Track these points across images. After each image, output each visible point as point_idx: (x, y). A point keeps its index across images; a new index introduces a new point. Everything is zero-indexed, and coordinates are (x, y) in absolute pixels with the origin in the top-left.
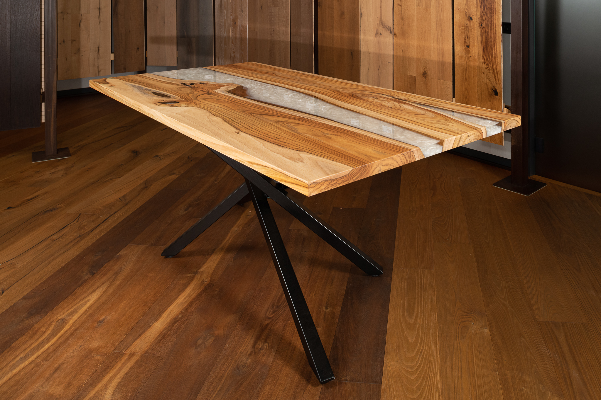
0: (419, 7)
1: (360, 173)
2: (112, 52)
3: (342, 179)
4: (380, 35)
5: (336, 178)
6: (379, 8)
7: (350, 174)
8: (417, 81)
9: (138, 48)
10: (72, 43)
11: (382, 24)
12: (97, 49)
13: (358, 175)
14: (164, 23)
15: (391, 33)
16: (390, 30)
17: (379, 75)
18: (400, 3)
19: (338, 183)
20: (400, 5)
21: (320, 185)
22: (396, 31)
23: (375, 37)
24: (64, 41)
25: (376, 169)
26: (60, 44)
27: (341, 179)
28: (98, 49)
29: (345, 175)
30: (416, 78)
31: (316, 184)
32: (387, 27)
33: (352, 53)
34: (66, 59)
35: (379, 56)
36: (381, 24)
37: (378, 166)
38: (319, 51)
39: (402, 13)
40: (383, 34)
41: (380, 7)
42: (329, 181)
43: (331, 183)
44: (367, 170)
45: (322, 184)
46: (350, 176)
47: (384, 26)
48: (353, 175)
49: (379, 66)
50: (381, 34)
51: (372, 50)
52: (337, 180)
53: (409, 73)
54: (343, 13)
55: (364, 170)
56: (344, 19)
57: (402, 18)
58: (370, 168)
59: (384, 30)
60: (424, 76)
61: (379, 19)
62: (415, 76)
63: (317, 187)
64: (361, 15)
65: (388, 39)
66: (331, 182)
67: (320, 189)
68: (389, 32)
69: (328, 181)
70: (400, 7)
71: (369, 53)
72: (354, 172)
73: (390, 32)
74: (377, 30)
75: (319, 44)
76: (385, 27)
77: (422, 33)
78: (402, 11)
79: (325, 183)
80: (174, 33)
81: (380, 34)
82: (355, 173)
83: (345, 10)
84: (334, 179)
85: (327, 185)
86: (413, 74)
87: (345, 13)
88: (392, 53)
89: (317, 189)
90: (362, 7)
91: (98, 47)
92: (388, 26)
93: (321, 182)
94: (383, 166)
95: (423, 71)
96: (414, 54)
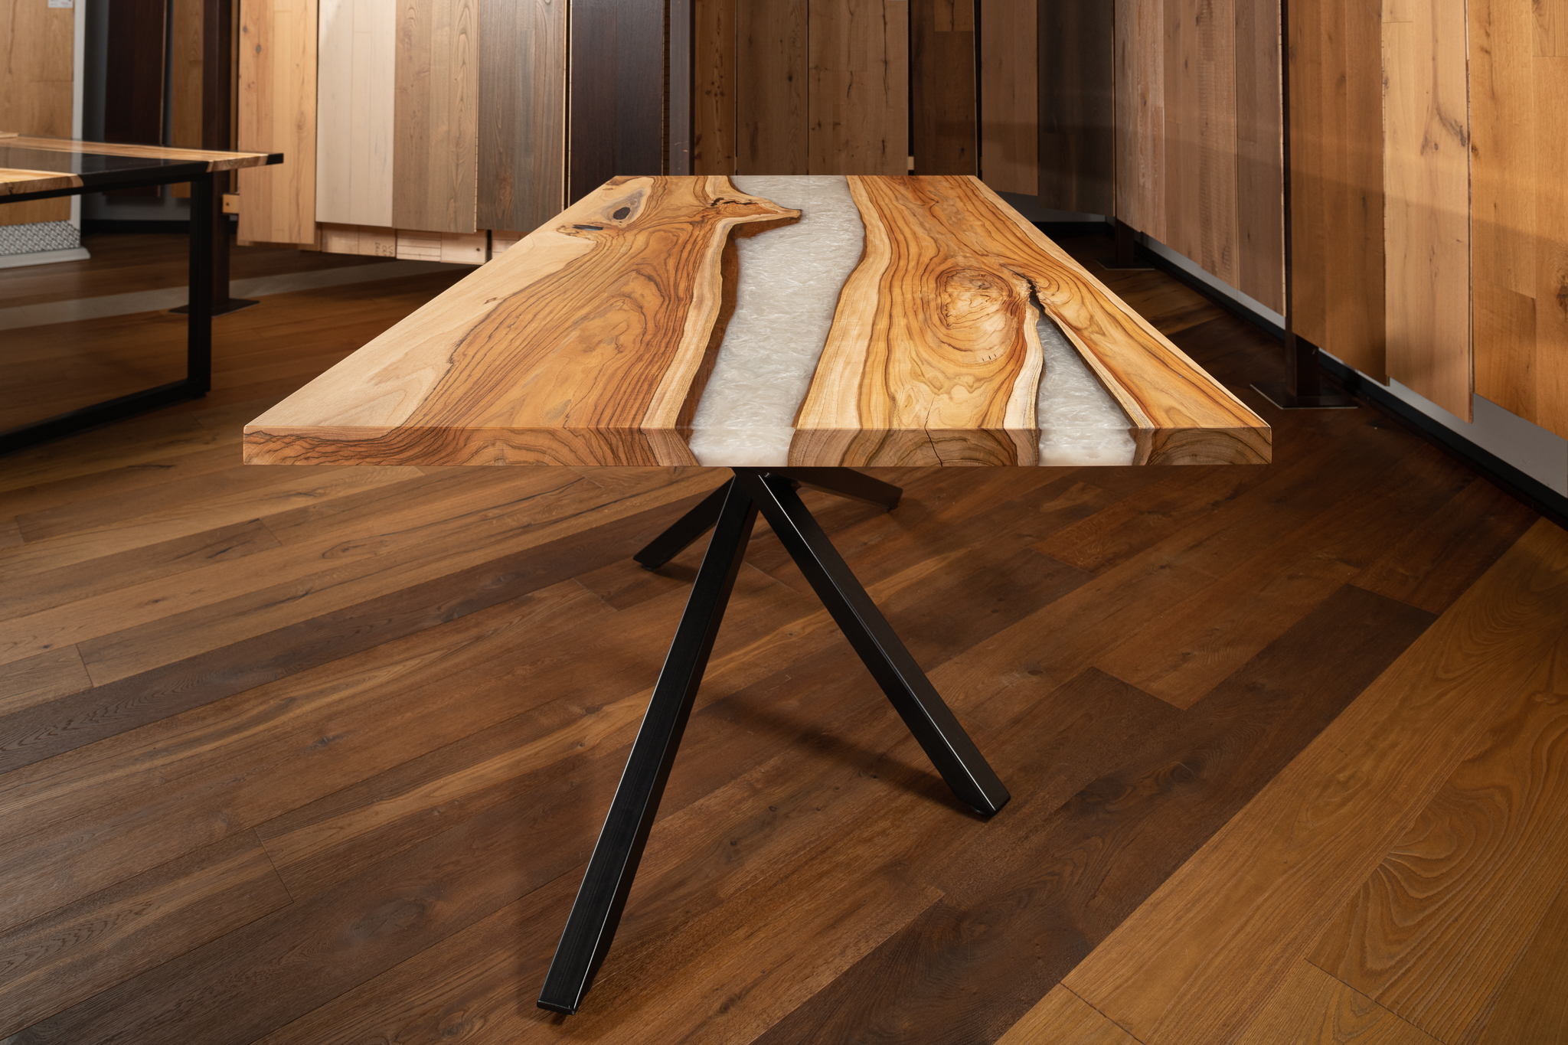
0: (1544, 55)
1: (422, 447)
2: (911, 153)
3: (355, 446)
4: (1434, 150)
5: (336, 438)
6: (1431, 63)
7: (386, 440)
8: (1538, 316)
9: (963, 150)
10: (834, 128)
11: (1439, 114)
12: (881, 144)
13: (417, 450)
14: (1014, 96)
15: (1463, 145)
16: (1461, 132)
17: (1431, 278)
18: (1485, 44)
19: (340, 453)
20: (1487, 52)
21: (279, 443)
22: (1477, 138)
23: (1422, 153)
24: (819, 125)
25: (486, 450)
26: (813, 129)
27: (351, 446)
28: (884, 146)
29: (366, 438)
30: (1538, 308)
31: (268, 437)
32: (1453, 123)
33: (1364, 199)
34: (824, 159)
35: (1433, 216)
36: (1435, 112)
37: (493, 444)
38: (1293, 185)
39: (1494, 78)
40: (1441, 147)
41: (1434, 59)
42: (313, 442)
43: (318, 449)
44: (448, 444)
45: (288, 444)
46: (386, 446)
47: (1444, 121)
48: (394, 446)
49: (1433, 249)
50: (1436, 147)
51: (1413, 196)
52: (340, 445)
53: (1516, 286)
54: (1342, 79)
55: (440, 443)
56: (1345, 94)
57: (1493, 96)
58: (461, 442)
59: (1444, 132)
60: (1561, 304)
61: (1430, 95)
62: (1533, 299)
63: (271, 446)
64: (1386, 84)
65: (1455, 163)
66: (317, 446)
67: (281, 454)
68: (1457, 140)
69: (308, 440)
70: (1487, 56)
71: (1407, 205)
72: (399, 439)
73: (1462, 139)
74: (1426, 132)
75: (1293, 167)
76: (1448, 125)
77: (1553, 149)
78: (1494, 72)
79: (297, 443)
80: (1034, 119)
81: (1433, 144)
82: (404, 443)
83: (1347, 69)
84: (328, 441)
85: (304, 451)
86: (1530, 293)
87: (1347, 78)
88: (1464, 210)
89: (270, 451)
90: (1389, 59)
91: (883, 141)
92: (1456, 122)
93: (285, 436)
94: (513, 447)
95: (1559, 286)
96: (1529, 222)
